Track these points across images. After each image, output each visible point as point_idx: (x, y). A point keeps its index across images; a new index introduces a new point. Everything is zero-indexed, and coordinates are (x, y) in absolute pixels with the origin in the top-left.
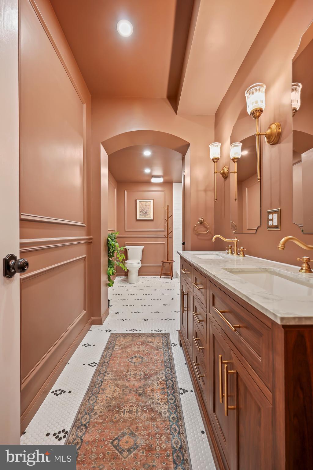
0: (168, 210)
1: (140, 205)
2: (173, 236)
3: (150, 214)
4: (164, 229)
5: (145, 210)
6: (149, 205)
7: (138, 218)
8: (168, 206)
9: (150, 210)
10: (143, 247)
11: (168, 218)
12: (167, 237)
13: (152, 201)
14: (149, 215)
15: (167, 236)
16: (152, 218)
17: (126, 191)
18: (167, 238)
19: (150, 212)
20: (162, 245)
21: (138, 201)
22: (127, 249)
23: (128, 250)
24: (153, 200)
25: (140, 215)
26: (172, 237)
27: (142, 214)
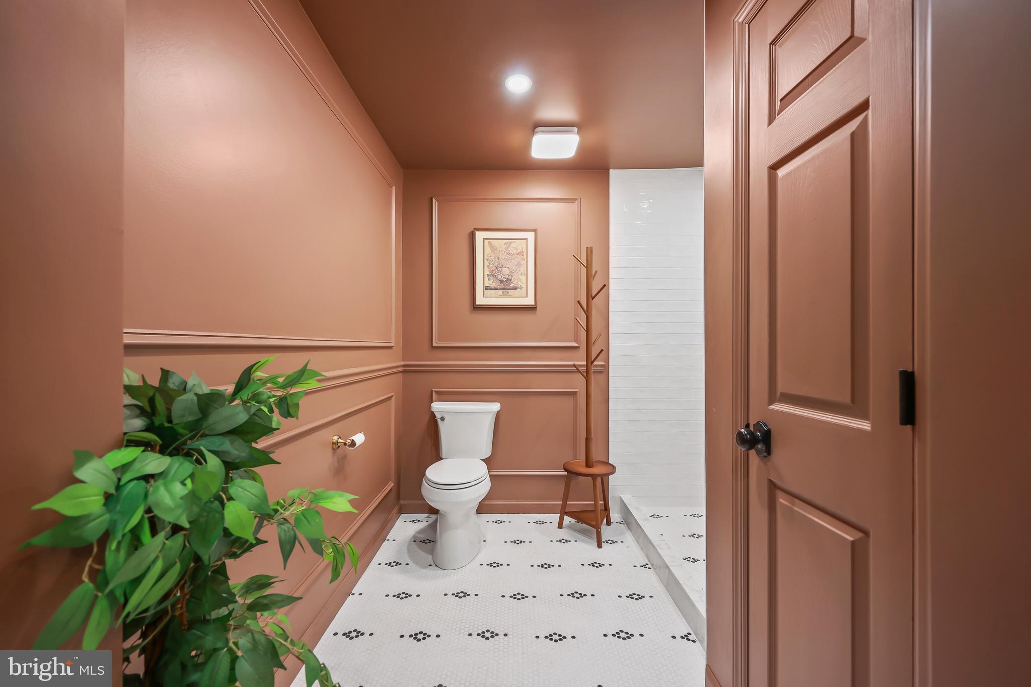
0: (588, 267)
1: (488, 250)
2: (606, 367)
3: (524, 286)
4: (577, 341)
5: (506, 271)
6: (521, 253)
7: (480, 300)
8: (589, 251)
9: (523, 269)
10: (496, 407)
11: (590, 297)
12: (587, 371)
13: (531, 236)
14: (521, 288)
15: (587, 366)
16: (530, 301)
17: (434, 200)
18: (587, 376)
19: (523, 278)
20: (568, 402)
21: (480, 236)
22: (438, 416)
23: (439, 421)
24: (533, 233)
25: (487, 288)
26: (605, 370)
27: (494, 285)
